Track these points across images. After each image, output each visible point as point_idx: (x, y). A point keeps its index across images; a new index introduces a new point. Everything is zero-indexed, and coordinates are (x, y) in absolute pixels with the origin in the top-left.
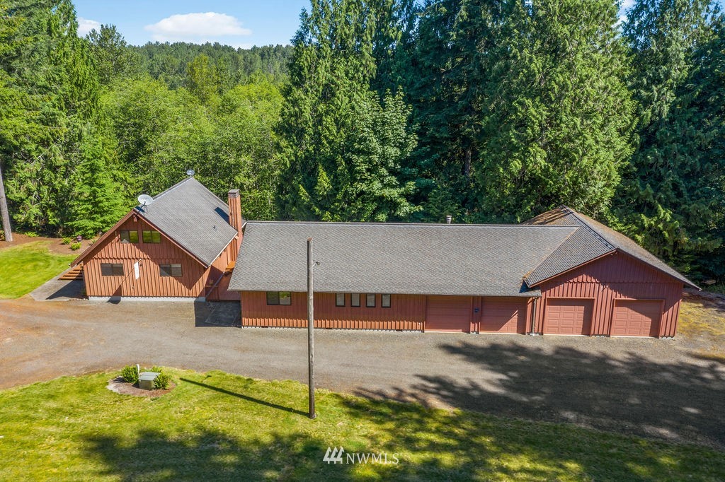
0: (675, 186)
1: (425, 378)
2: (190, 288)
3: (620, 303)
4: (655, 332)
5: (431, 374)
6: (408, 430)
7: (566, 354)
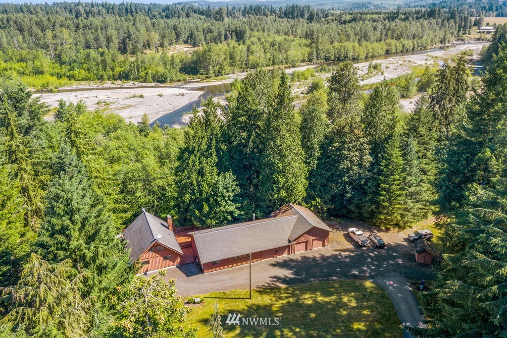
0: (320, 190)
1: (272, 277)
2: (174, 262)
3: (314, 240)
4: (323, 245)
5: (273, 275)
6: (278, 294)
7: (305, 258)
